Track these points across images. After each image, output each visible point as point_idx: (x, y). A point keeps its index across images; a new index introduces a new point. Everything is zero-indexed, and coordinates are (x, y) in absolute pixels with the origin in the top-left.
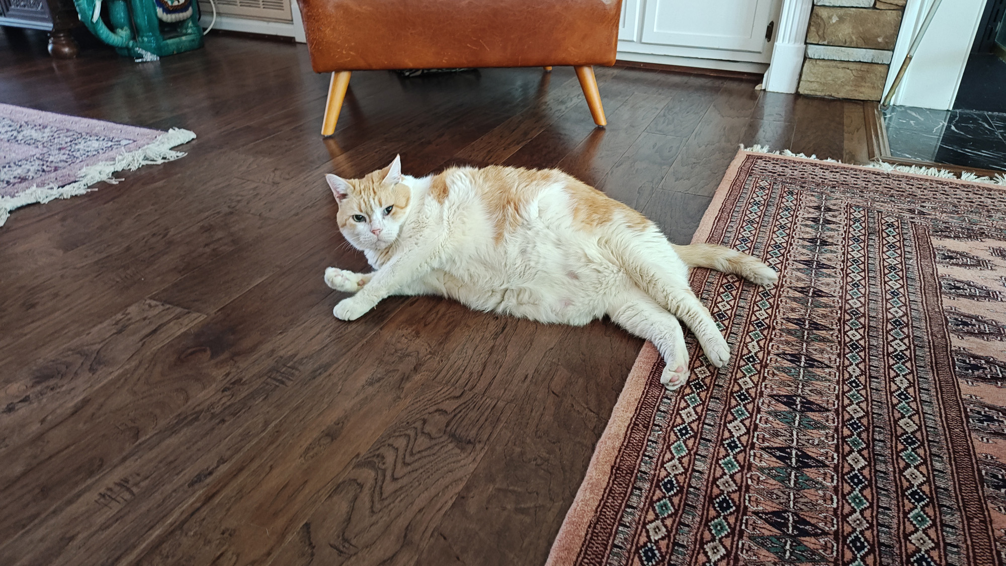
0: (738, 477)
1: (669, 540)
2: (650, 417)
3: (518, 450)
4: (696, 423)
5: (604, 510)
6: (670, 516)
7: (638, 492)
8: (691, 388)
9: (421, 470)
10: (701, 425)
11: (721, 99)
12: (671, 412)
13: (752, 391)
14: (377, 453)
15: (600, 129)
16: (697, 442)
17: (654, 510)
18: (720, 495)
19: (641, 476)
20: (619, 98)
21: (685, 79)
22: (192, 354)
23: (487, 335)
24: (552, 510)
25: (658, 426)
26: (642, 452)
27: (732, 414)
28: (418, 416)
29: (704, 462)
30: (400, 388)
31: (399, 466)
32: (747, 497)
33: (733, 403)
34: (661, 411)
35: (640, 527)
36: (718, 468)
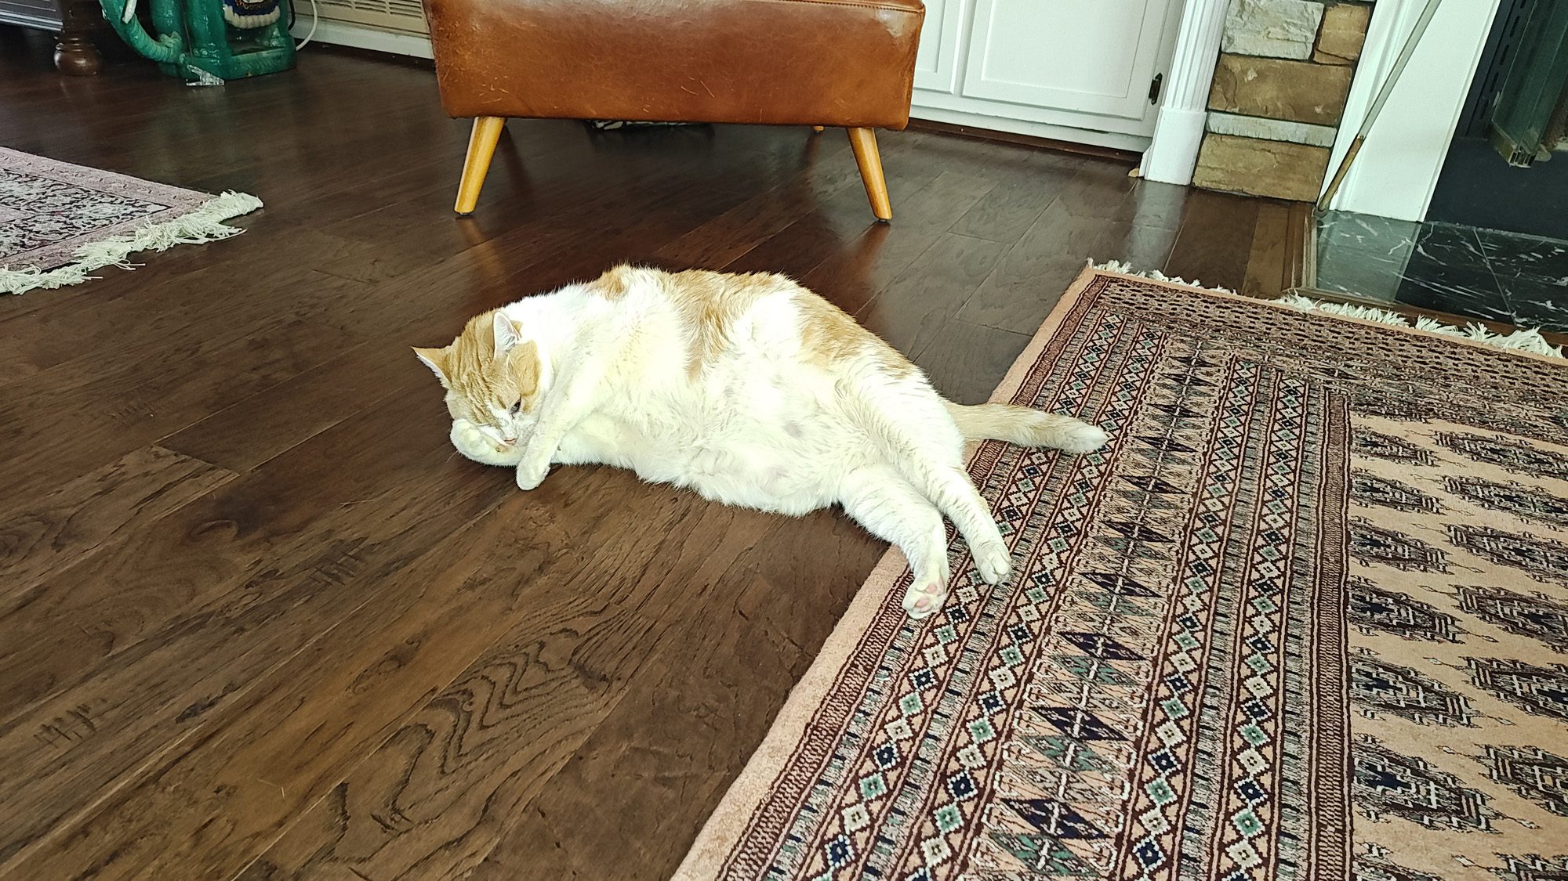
0: (989, 749)
1: (871, 833)
2: (877, 657)
3: (673, 693)
4: (944, 668)
5: (784, 785)
6: (879, 798)
7: (838, 763)
8: (947, 617)
9: (525, 716)
10: (950, 671)
11: (1075, 188)
12: (910, 650)
13: (1035, 627)
14: (463, 688)
15: (882, 224)
16: (940, 695)
17: (858, 788)
18: (958, 772)
19: (848, 739)
20: (919, 178)
21: (1025, 154)
22: (212, 528)
23: (657, 524)
24: (709, 782)
25: (888, 669)
26: (854, 706)
27: (1000, 657)
28: (534, 636)
29: (945, 724)
30: (514, 594)
31: (493, 708)
32: (997, 778)
33: (1005, 640)
34: (896, 649)
35: (832, 812)
36: (963, 734)
